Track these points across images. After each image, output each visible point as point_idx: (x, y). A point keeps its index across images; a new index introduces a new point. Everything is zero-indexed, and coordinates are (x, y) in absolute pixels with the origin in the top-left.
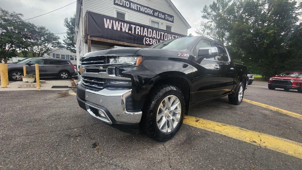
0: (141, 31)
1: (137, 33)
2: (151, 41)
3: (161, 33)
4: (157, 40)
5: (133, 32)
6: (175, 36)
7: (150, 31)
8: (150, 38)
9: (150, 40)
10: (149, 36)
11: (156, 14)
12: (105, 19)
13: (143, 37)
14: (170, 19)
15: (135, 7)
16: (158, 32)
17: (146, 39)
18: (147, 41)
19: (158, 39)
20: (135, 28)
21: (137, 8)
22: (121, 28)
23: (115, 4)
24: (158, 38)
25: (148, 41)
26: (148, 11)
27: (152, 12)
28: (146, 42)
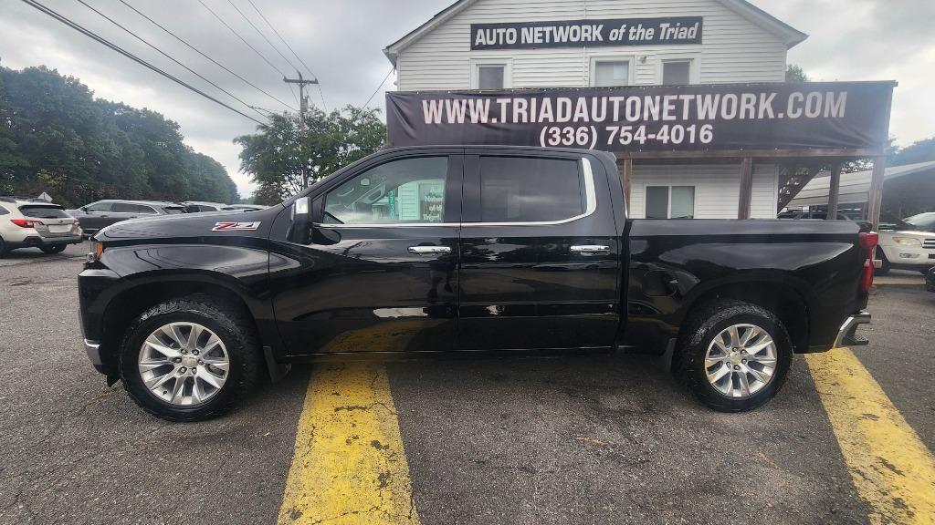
0: (528, 110)
1: (515, 120)
2: (570, 136)
3: (611, 99)
4: (592, 127)
5: (504, 120)
6: (681, 97)
7: (564, 105)
8: (562, 126)
9: (565, 131)
10: (560, 119)
11: (616, 34)
12: (425, 102)
13: (537, 127)
14: (686, 33)
15: (537, 35)
16: (595, 100)
17: (551, 131)
18: (554, 136)
19: (596, 124)
20: (510, 107)
21: (544, 38)
22: (468, 116)
23: (474, 48)
24: (595, 119)
25: (557, 136)
26: (584, 33)
27: (601, 33)
28: (550, 141)
